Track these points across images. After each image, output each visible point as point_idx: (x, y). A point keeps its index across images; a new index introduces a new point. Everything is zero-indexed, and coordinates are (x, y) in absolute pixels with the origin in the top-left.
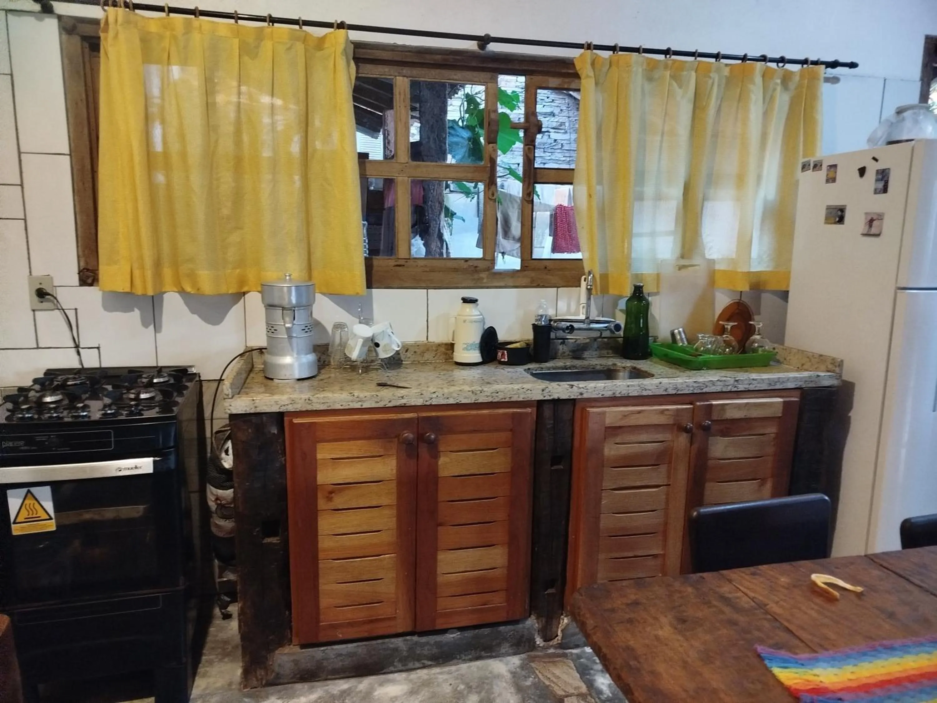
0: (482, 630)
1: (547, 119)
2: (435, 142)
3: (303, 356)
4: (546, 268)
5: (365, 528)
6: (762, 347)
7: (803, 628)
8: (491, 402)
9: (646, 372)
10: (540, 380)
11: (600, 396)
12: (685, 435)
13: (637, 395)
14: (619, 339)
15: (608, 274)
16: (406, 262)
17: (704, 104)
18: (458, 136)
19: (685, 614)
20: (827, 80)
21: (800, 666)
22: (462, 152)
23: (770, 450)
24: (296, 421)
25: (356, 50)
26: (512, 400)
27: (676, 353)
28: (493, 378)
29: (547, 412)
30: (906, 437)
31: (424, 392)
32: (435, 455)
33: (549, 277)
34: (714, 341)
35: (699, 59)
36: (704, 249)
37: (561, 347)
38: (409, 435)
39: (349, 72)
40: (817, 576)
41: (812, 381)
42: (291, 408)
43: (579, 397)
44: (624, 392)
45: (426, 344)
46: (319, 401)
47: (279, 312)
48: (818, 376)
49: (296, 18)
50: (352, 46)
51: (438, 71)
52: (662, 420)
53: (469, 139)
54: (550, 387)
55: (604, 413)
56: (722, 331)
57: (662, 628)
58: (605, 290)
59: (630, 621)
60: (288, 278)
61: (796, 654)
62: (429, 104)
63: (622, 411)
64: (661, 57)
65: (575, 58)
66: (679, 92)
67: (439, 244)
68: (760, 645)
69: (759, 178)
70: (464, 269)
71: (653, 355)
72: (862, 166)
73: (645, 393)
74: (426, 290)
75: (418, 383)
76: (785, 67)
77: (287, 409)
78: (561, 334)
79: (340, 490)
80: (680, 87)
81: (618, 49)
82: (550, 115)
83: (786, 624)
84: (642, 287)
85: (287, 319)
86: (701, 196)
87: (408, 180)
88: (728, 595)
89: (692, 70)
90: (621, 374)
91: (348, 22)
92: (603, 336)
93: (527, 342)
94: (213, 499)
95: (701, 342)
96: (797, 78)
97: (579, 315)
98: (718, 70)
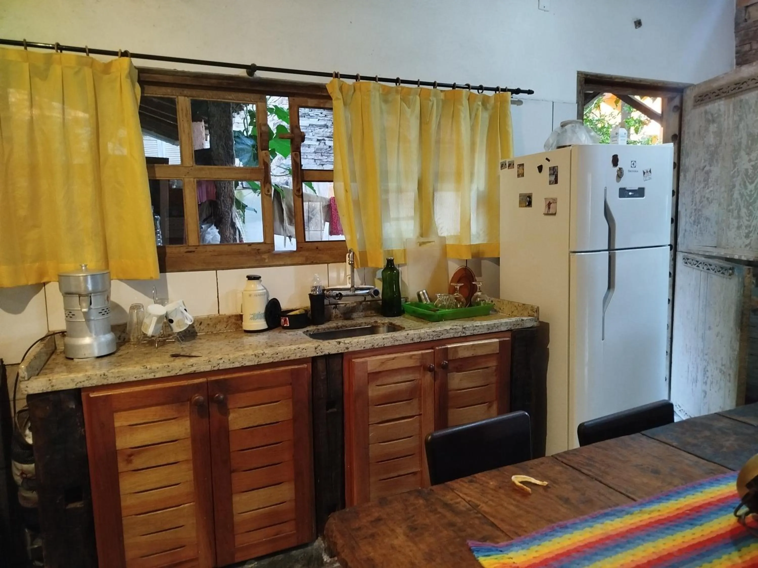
0: (277, 556)
1: (322, 130)
2: (224, 149)
3: (101, 336)
4: (317, 248)
5: (166, 483)
6: (483, 300)
7: (502, 520)
8: (272, 363)
9: (399, 326)
10: (315, 340)
11: (362, 348)
12: (429, 373)
13: (390, 345)
14: (379, 301)
15: (366, 251)
16: (196, 248)
17: (428, 120)
18: (243, 144)
19: (416, 523)
20: (513, 102)
21: (500, 552)
22: (247, 157)
23: (494, 379)
24: (92, 395)
25: (141, 74)
26: (290, 359)
27: (421, 309)
28: (276, 342)
29: (321, 366)
30: (587, 359)
31: (211, 360)
32: (225, 411)
33: (319, 255)
34: (448, 299)
35: (421, 86)
36: (437, 229)
37: (334, 311)
38: (198, 397)
39: (135, 93)
40: (516, 477)
41: (518, 324)
42: (87, 384)
43: (346, 351)
44: (381, 344)
45: (218, 317)
46: (113, 376)
47: (76, 299)
48: (523, 320)
49: (83, 46)
50: (137, 71)
51: (215, 92)
52: (411, 363)
53: (253, 146)
54: (321, 345)
55: (366, 362)
56: (452, 290)
57: (397, 538)
58: (364, 263)
59: (372, 536)
60: (84, 268)
61: (498, 543)
62: (216, 118)
63: (380, 359)
64: (393, 85)
65: (326, 84)
66: (408, 110)
67: (232, 231)
68: (471, 540)
69: (472, 174)
70: (248, 252)
71: (406, 313)
72: (540, 165)
73: (397, 343)
74: (215, 271)
75: (208, 351)
76: (483, 93)
77: (83, 385)
78: (333, 300)
79: (139, 453)
80: (409, 108)
81: (359, 78)
82: (324, 127)
83: (492, 519)
84: (393, 260)
85: (84, 305)
86: (431, 189)
87: (194, 181)
88: (450, 502)
89: (417, 94)
90: (381, 329)
91: (131, 51)
92: (367, 299)
93: (306, 309)
94: (19, 474)
95: (439, 300)
96: (492, 101)
97: (346, 285)
98: (436, 95)
